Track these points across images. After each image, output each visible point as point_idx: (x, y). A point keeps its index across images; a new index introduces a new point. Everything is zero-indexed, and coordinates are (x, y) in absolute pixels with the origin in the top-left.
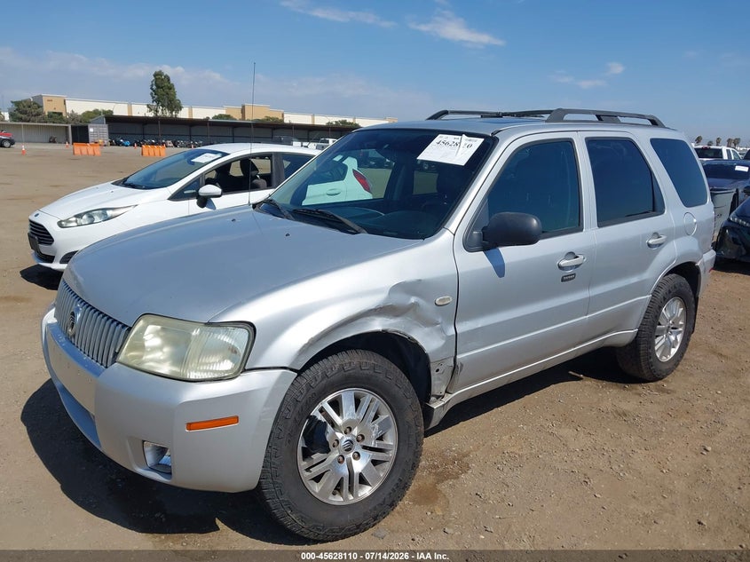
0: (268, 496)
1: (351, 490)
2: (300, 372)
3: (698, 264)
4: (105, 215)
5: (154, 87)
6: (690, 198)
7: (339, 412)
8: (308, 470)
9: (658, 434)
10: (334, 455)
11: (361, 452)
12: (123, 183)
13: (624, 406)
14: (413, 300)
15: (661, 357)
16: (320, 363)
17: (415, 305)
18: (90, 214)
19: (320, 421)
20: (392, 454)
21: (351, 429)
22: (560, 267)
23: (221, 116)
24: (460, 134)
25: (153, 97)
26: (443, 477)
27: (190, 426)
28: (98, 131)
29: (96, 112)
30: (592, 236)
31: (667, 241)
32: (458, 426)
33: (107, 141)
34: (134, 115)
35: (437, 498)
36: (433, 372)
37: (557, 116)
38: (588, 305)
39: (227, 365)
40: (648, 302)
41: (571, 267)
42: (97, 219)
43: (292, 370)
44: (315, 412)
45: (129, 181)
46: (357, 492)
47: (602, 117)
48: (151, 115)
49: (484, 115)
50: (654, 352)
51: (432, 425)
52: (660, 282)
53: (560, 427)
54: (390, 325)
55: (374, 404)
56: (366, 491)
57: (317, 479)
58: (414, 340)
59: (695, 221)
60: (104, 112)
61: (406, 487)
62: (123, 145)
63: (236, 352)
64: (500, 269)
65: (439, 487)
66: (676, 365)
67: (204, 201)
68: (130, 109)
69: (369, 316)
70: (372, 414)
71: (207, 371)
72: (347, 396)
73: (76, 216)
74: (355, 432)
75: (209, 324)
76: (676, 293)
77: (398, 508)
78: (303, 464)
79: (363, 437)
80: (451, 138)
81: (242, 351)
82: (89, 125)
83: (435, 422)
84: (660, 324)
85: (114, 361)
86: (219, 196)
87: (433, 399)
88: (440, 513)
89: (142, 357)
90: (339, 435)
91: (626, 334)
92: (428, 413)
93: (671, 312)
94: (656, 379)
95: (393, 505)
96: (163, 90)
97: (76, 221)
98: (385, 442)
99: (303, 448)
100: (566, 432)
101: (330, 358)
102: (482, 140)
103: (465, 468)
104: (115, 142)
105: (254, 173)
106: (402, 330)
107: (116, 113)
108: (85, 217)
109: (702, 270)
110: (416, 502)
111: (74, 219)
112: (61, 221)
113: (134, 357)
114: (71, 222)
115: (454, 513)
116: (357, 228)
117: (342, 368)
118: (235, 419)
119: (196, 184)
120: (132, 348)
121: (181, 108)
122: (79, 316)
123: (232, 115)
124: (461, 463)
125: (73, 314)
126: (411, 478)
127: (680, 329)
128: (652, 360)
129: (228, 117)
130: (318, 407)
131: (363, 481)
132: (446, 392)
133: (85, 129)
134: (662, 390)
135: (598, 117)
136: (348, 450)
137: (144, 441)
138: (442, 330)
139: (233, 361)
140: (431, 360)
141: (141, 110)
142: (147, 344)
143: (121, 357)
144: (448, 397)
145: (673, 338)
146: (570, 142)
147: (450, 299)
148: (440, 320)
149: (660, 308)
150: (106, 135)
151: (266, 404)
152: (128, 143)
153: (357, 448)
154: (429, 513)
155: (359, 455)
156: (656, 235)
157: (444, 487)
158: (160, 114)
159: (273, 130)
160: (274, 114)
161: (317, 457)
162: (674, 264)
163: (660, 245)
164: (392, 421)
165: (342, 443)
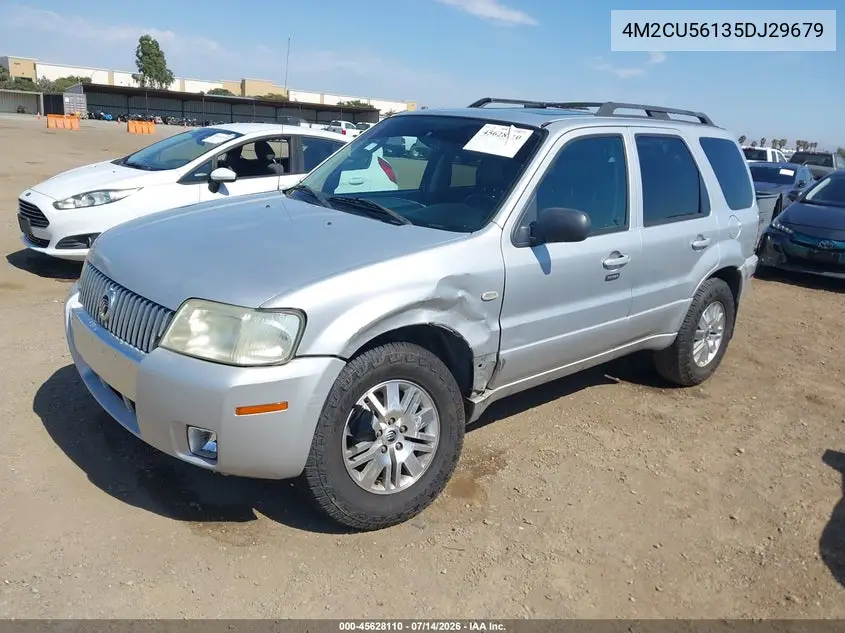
0: (312, 484)
1: (393, 480)
2: (348, 361)
3: (740, 269)
4: (107, 196)
5: (141, 54)
6: (736, 201)
7: (383, 402)
8: (351, 459)
9: (693, 436)
10: (378, 444)
11: (404, 442)
12: (124, 163)
13: (660, 410)
14: (460, 293)
15: (699, 361)
16: (367, 353)
17: (462, 299)
18: (90, 195)
19: (366, 410)
20: (433, 446)
21: (394, 420)
22: (605, 266)
23: (217, 91)
24: (508, 124)
25: (139, 66)
26: (479, 472)
27: (240, 411)
28: (75, 102)
29: (71, 79)
30: (637, 236)
31: (712, 243)
32: (493, 424)
33: (85, 113)
34: (116, 84)
35: (475, 491)
36: (476, 367)
37: (606, 110)
38: (630, 306)
39: (276, 352)
40: (689, 305)
41: (615, 267)
42: (98, 201)
43: (340, 358)
44: (361, 402)
45: (130, 160)
46: (399, 482)
47: (651, 113)
48: (136, 85)
49: (528, 105)
50: (692, 356)
51: (473, 419)
52: (702, 286)
53: (596, 427)
54: (437, 318)
55: (418, 396)
56: (407, 482)
57: (360, 468)
58: (459, 334)
59: (739, 224)
60: (82, 80)
61: (446, 479)
62: (105, 119)
63: (286, 339)
64: (546, 266)
65: (477, 481)
66: (713, 370)
67: (216, 186)
68: (111, 77)
69: (416, 308)
70: (416, 406)
71: (254, 357)
72: (392, 387)
73: (74, 197)
74: (399, 423)
75: (260, 310)
76: (718, 298)
77: (436, 500)
78: (347, 453)
79: (406, 429)
80: (498, 128)
81: (293, 337)
82: (65, 94)
83: (475, 417)
84: (699, 329)
85: (156, 346)
86: (233, 181)
87: (474, 394)
88: (479, 506)
89: (186, 342)
90: (383, 426)
91: (666, 338)
92: (469, 407)
93: (711, 316)
94: (692, 383)
95: (433, 496)
96: (150, 57)
97: (74, 203)
98: (427, 434)
99: (348, 437)
100: (603, 433)
101: (376, 349)
102: (532, 132)
103: (502, 464)
104: (93, 114)
105: (269, 157)
106: (447, 324)
107: (95, 81)
108: (84, 198)
109: (743, 275)
110: (454, 495)
111: (72, 200)
112: (57, 202)
113: (177, 342)
114: (67, 203)
115: (493, 506)
116: (401, 219)
117: (388, 359)
118: (285, 405)
119: (208, 167)
120: (176, 333)
121: (172, 80)
122: (113, 300)
123: (230, 90)
124: (498, 459)
125: (106, 298)
126: (452, 470)
127: (719, 335)
128: (689, 364)
129: (226, 92)
130: (364, 397)
131: (405, 471)
132: (487, 388)
133: (60, 99)
134: (699, 396)
135: (648, 112)
136: (391, 440)
137: (188, 426)
138: (487, 326)
139: (283, 347)
140: (475, 355)
141: (125, 80)
142: (193, 329)
143: (164, 342)
144: (489, 393)
145: (711, 343)
146: (619, 137)
147: (497, 295)
148: (485, 315)
149: (701, 312)
150: (84, 107)
151: (316, 391)
152: (109, 116)
153: (400, 438)
154: (468, 506)
155: (402, 445)
156: (701, 237)
157: (481, 481)
158: (147, 84)
159: (276, 108)
160: (278, 90)
161: (361, 446)
162: (717, 267)
163: (704, 247)
164: (435, 412)
165: (387, 433)
